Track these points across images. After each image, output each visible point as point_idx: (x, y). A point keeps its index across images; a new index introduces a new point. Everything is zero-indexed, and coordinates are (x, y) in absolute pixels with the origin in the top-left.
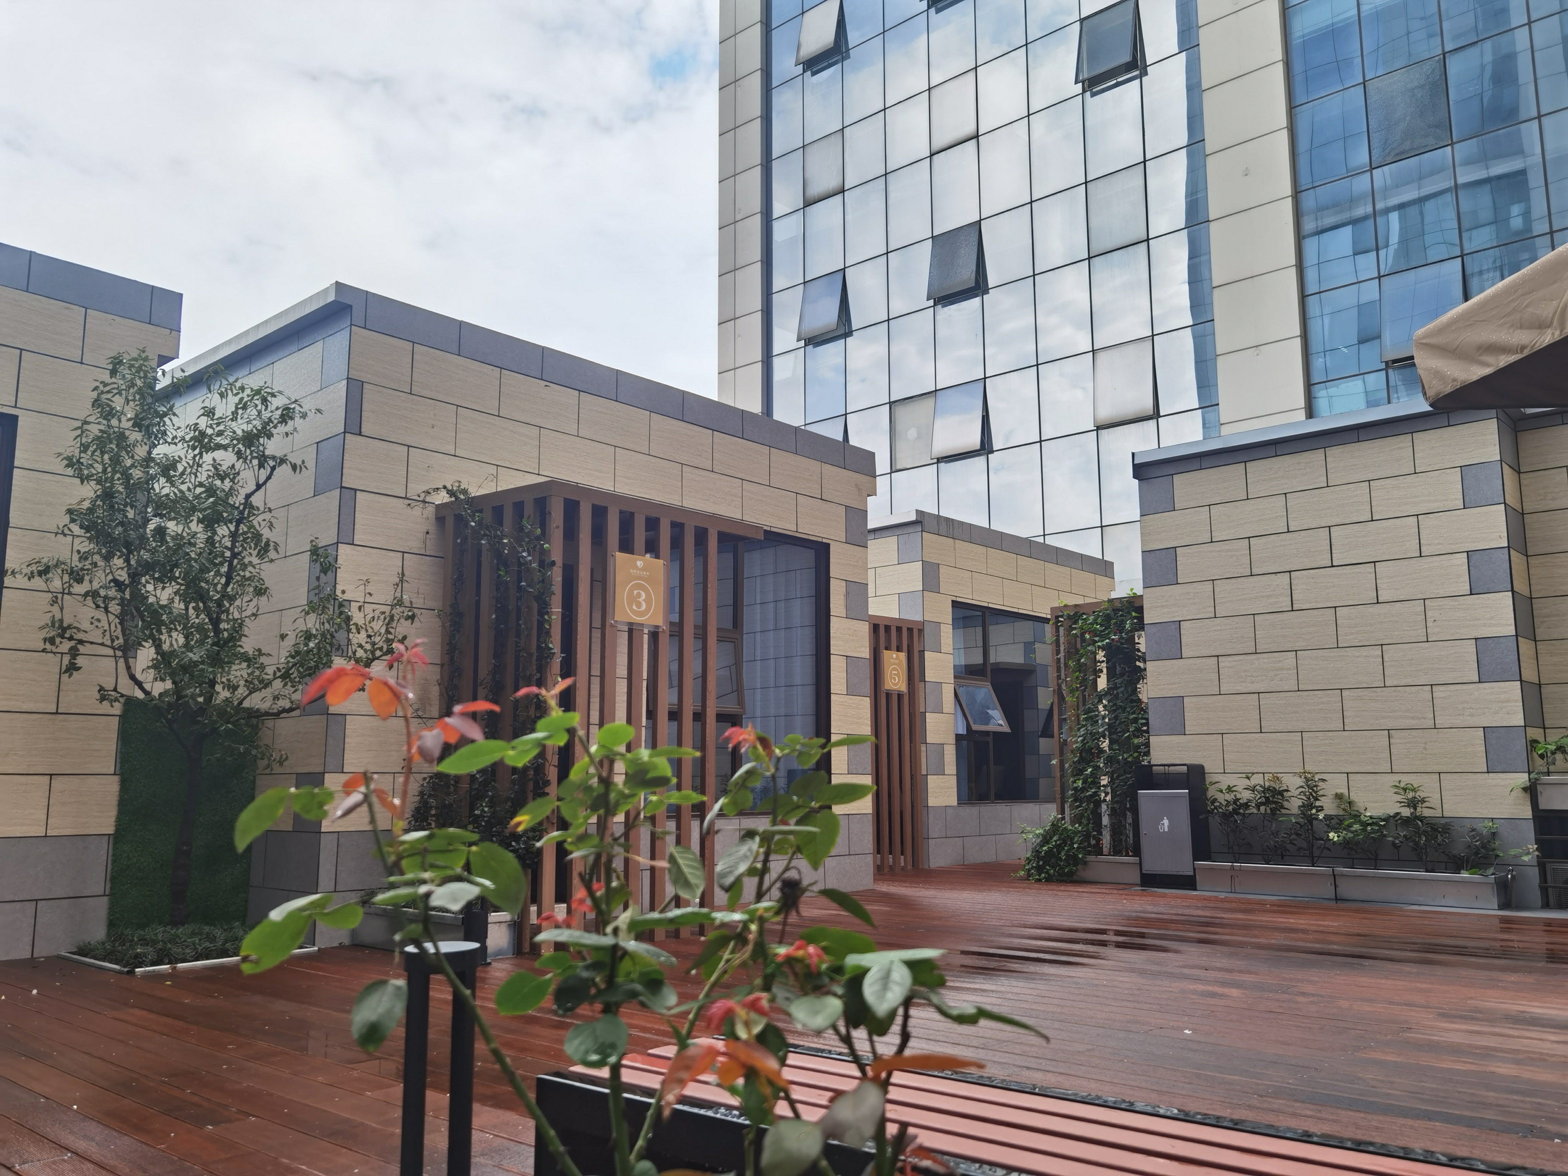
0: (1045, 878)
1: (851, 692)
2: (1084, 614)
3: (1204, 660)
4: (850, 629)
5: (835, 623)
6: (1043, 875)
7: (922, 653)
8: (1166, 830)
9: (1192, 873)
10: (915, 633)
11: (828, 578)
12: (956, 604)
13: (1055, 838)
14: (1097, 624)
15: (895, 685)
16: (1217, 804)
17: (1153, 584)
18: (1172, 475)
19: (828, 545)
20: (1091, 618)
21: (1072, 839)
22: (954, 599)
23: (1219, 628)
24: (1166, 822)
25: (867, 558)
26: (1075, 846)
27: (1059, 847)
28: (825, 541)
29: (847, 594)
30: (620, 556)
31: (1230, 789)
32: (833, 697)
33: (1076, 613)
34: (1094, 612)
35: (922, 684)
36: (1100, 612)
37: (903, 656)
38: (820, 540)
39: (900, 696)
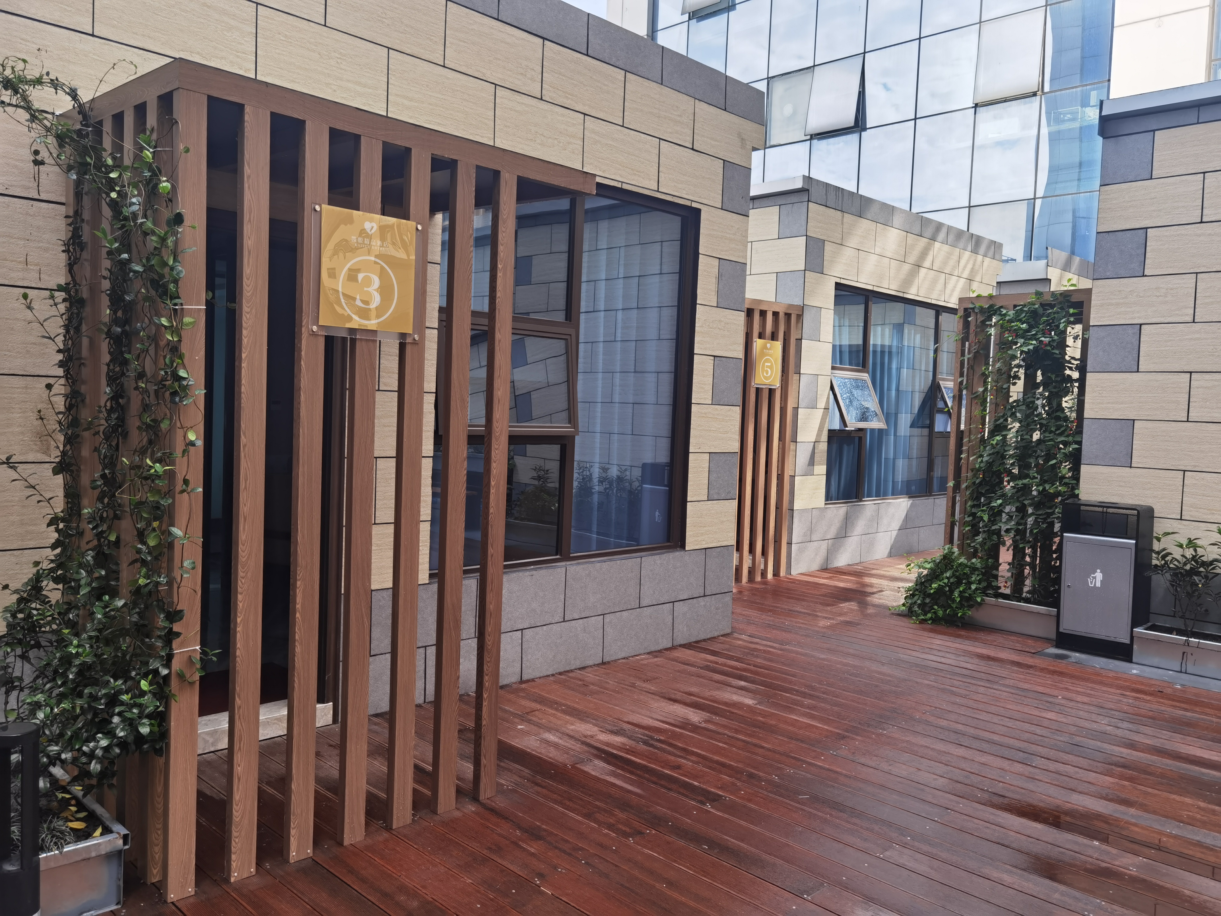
0: (931, 619)
1: (716, 401)
2: (1002, 307)
3: (1170, 376)
4: (720, 321)
5: (701, 313)
6: (929, 615)
7: (799, 340)
8: (1098, 584)
9: (1127, 641)
10: (793, 319)
11: (697, 254)
12: (838, 286)
13: (948, 574)
14: (1021, 321)
15: (766, 378)
16: (1169, 558)
17: (1108, 274)
18: (1154, 131)
19: (698, 211)
20: (1011, 313)
21: (968, 577)
22: (838, 281)
23: (1197, 336)
24: (1099, 575)
25: (747, 230)
26: (973, 587)
27: (952, 587)
28: (694, 205)
29: (720, 276)
30: (329, 212)
31: (1191, 543)
32: (694, 408)
33: (991, 306)
34: (1015, 306)
35: (796, 377)
36: (1024, 306)
37: (778, 345)
38: (688, 203)
39: (771, 392)
